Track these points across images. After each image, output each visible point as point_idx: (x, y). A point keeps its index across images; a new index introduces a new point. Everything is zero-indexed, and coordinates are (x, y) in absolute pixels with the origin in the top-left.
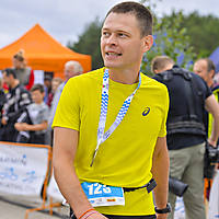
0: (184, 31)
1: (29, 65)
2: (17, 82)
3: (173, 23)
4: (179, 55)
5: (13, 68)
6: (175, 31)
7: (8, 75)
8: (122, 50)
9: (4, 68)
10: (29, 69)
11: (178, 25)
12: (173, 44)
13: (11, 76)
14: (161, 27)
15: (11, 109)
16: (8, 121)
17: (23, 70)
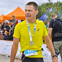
0: (60, 7)
1: (16, 18)
2: (13, 23)
3: (57, 5)
4: (59, 14)
5: (12, 19)
6: (58, 7)
7: (10, 21)
8: (30, 15)
9: (9, 20)
10: (16, 20)
11: (58, 5)
12: (57, 11)
13: (11, 22)
14: (54, 6)
15: (11, 31)
16: (11, 35)
17: (15, 20)
